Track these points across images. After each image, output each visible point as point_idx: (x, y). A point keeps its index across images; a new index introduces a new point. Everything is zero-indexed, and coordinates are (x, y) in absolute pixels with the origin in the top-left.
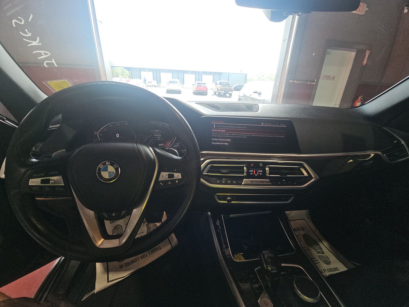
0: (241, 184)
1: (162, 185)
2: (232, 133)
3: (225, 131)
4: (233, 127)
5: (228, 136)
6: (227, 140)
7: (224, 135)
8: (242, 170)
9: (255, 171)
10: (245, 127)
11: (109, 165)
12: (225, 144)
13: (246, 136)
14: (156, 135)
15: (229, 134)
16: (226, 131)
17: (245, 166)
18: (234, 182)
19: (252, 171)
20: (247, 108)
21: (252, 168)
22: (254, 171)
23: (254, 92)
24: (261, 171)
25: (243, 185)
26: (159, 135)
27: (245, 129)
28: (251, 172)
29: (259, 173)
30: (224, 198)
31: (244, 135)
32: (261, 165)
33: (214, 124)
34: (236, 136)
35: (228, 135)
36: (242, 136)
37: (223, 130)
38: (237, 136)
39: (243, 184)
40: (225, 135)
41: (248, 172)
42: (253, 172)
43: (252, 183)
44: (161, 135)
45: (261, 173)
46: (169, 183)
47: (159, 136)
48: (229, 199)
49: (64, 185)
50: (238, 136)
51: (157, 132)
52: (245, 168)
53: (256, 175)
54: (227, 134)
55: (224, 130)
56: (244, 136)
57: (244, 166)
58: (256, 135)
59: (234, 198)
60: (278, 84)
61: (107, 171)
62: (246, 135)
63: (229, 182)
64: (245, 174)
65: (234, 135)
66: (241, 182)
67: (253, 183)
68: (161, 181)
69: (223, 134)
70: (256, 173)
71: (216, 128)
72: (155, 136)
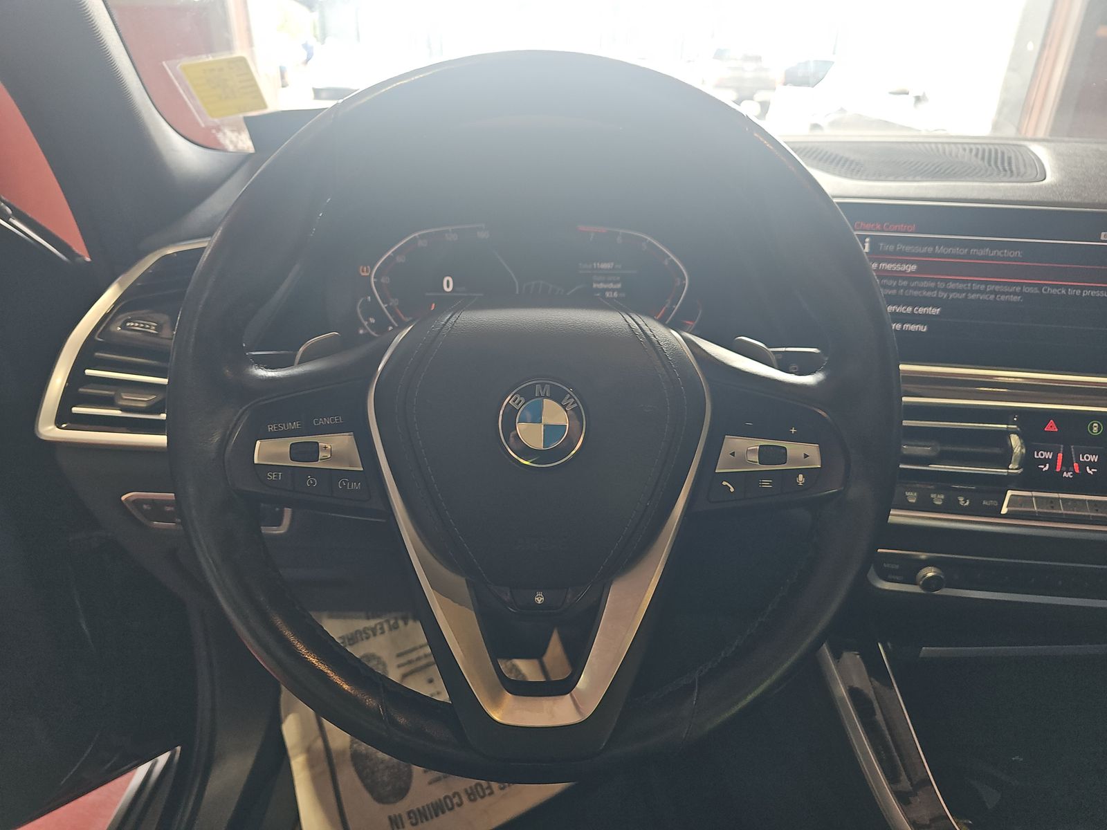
0: (996, 513)
1: (732, 490)
2: (947, 281)
3: (914, 268)
4: (957, 250)
5: (929, 294)
6: (922, 310)
7: (908, 287)
8: (997, 450)
9: (1060, 455)
10: (1018, 253)
11: (545, 397)
12: (913, 328)
13: (1015, 293)
14: (601, 286)
15: (932, 285)
16: (922, 267)
17: (1014, 433)
18: (961, 499)
19: (1049, 455)
20: (990, 165)
21: (1049, 441)
22: (1055, 457)
23: (891, 93)
24: (1094, 458)
25: (1005, 516)
26: (611, 286)
27: (1015, 259)
28: (1044, 462)
29: (1083, 465)
30: (908, 572)
31: (1006, 289)
32: (1095, 429)
33: (868, 236)
34: (967, 292)
35: (928, 289)
36: (995, 293)
37: (907, 262)
38: (973, 292)
39: (1004, 510)
40: (916, 288)
41: (1028, 461)
42: (1053, 462)
43: (1051, 511)
44: (619, 286)
45: (1092, 465)
46: (766, 484)
47: (613, 290)
48: (930, 574)
49: (362, 469)
50: (978, 291)
51: (607, 269)
52: (1015, 440)
53: (1065, 474)
54: (925, 284)
55: (912, 263)
56: (1010, 294)
57: (1007, 433)
58: (1067, 287)
59: (956, 574)
60: (1032, 47)
61: (541, 422)
62: (1018, 289)
63: (938, 499)
64: (1014, 468)
65: (960, 286)
66: (996, 503)
67: (1054, 511)
68: (726, 476)
69: (905, 283)
70: (1067, 464)
71: (876, 254)
72: (598, 290)
